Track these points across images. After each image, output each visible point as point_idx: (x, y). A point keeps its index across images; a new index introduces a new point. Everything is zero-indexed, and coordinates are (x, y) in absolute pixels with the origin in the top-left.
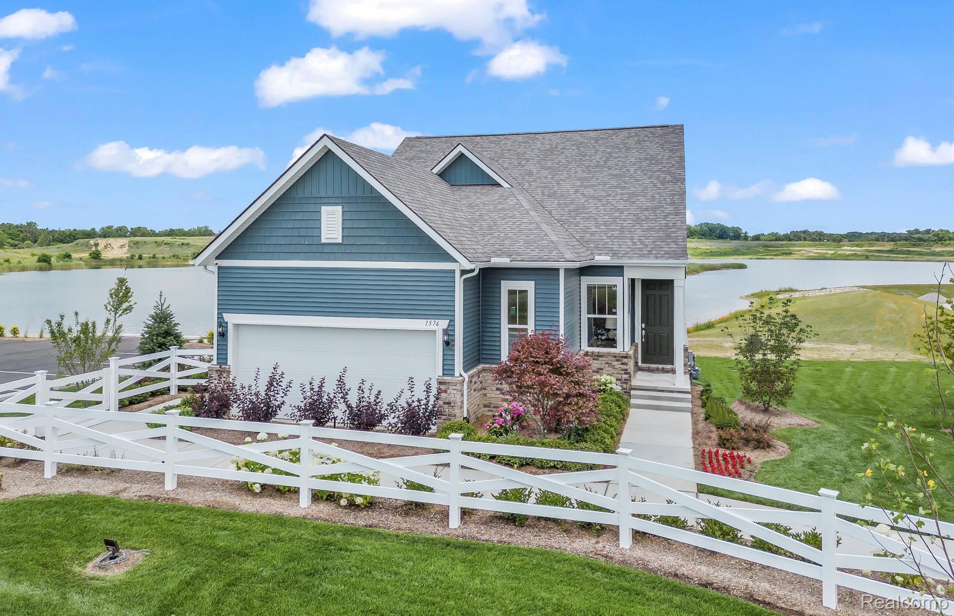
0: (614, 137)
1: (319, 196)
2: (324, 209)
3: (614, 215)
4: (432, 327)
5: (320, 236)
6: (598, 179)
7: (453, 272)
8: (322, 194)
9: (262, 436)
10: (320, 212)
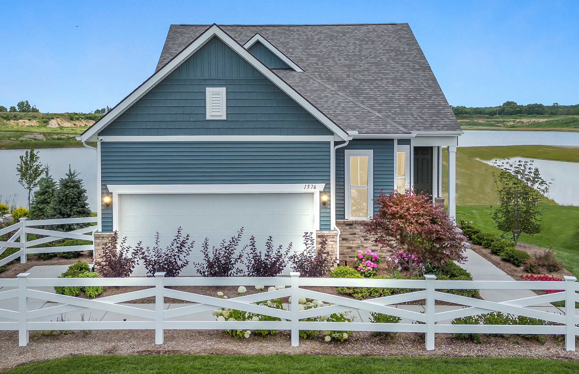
0: (357, 31)
1: (202, 78)
2: (209, 91)
3: (389, 95)
4: (310, 190)
5: (205, 114)
6: (360, 66)
7: (329, 143)
8: (206, 77)
9: (242, 289)
10: (205, 92)
